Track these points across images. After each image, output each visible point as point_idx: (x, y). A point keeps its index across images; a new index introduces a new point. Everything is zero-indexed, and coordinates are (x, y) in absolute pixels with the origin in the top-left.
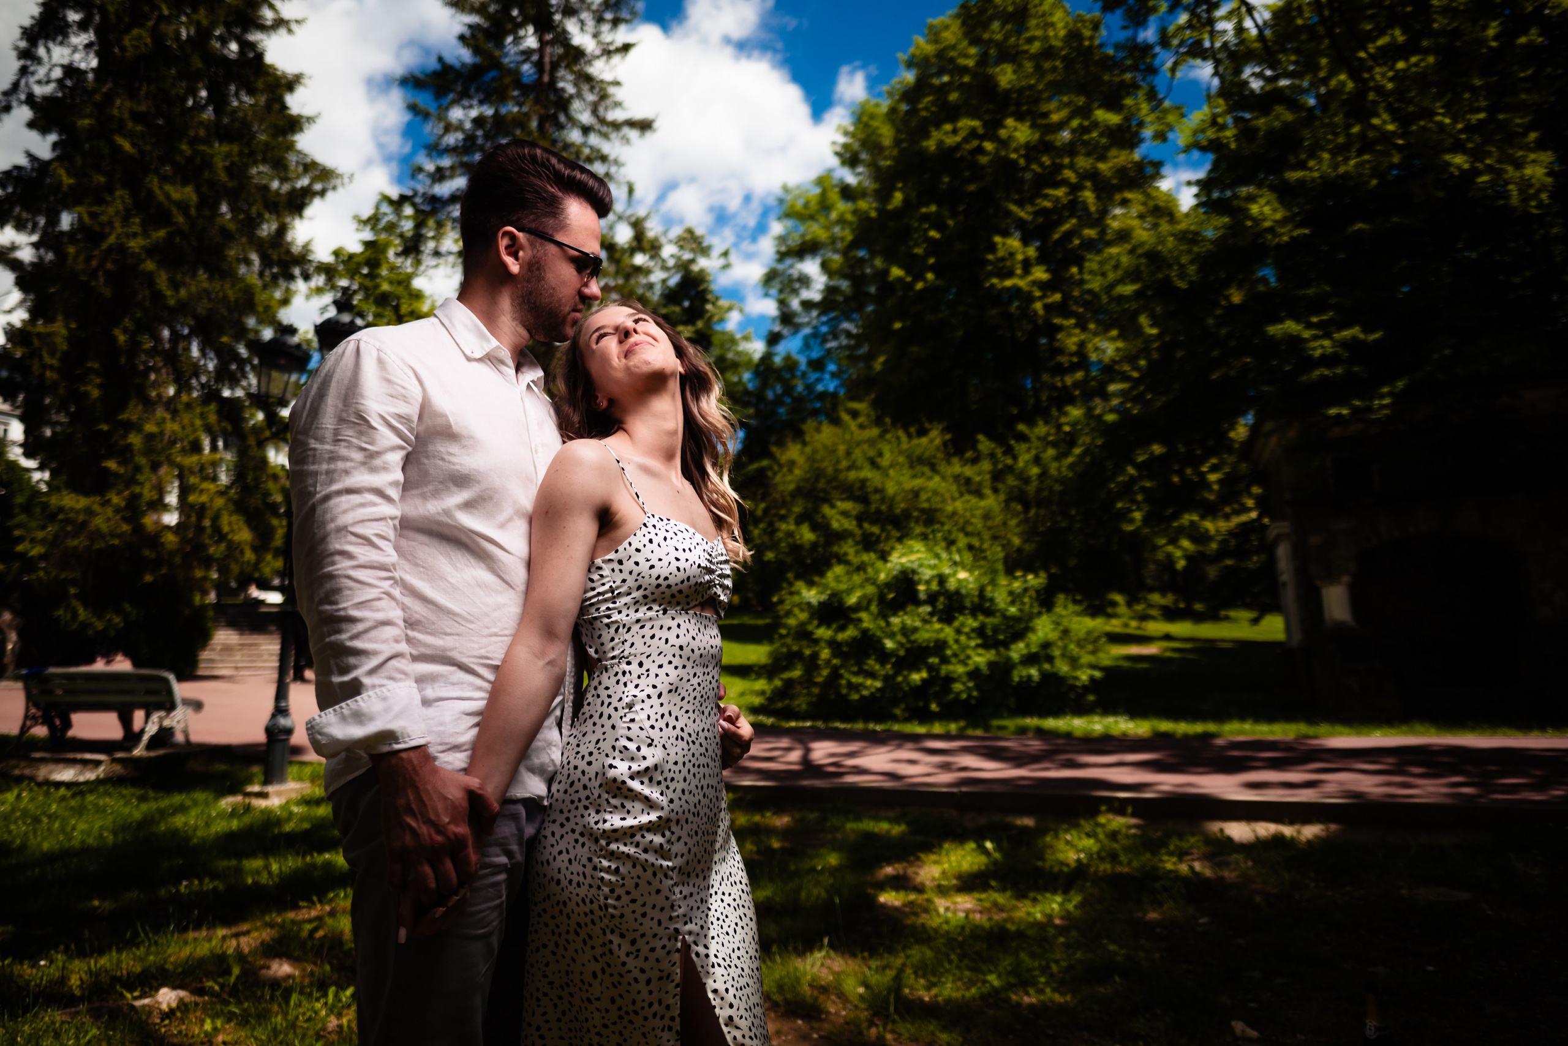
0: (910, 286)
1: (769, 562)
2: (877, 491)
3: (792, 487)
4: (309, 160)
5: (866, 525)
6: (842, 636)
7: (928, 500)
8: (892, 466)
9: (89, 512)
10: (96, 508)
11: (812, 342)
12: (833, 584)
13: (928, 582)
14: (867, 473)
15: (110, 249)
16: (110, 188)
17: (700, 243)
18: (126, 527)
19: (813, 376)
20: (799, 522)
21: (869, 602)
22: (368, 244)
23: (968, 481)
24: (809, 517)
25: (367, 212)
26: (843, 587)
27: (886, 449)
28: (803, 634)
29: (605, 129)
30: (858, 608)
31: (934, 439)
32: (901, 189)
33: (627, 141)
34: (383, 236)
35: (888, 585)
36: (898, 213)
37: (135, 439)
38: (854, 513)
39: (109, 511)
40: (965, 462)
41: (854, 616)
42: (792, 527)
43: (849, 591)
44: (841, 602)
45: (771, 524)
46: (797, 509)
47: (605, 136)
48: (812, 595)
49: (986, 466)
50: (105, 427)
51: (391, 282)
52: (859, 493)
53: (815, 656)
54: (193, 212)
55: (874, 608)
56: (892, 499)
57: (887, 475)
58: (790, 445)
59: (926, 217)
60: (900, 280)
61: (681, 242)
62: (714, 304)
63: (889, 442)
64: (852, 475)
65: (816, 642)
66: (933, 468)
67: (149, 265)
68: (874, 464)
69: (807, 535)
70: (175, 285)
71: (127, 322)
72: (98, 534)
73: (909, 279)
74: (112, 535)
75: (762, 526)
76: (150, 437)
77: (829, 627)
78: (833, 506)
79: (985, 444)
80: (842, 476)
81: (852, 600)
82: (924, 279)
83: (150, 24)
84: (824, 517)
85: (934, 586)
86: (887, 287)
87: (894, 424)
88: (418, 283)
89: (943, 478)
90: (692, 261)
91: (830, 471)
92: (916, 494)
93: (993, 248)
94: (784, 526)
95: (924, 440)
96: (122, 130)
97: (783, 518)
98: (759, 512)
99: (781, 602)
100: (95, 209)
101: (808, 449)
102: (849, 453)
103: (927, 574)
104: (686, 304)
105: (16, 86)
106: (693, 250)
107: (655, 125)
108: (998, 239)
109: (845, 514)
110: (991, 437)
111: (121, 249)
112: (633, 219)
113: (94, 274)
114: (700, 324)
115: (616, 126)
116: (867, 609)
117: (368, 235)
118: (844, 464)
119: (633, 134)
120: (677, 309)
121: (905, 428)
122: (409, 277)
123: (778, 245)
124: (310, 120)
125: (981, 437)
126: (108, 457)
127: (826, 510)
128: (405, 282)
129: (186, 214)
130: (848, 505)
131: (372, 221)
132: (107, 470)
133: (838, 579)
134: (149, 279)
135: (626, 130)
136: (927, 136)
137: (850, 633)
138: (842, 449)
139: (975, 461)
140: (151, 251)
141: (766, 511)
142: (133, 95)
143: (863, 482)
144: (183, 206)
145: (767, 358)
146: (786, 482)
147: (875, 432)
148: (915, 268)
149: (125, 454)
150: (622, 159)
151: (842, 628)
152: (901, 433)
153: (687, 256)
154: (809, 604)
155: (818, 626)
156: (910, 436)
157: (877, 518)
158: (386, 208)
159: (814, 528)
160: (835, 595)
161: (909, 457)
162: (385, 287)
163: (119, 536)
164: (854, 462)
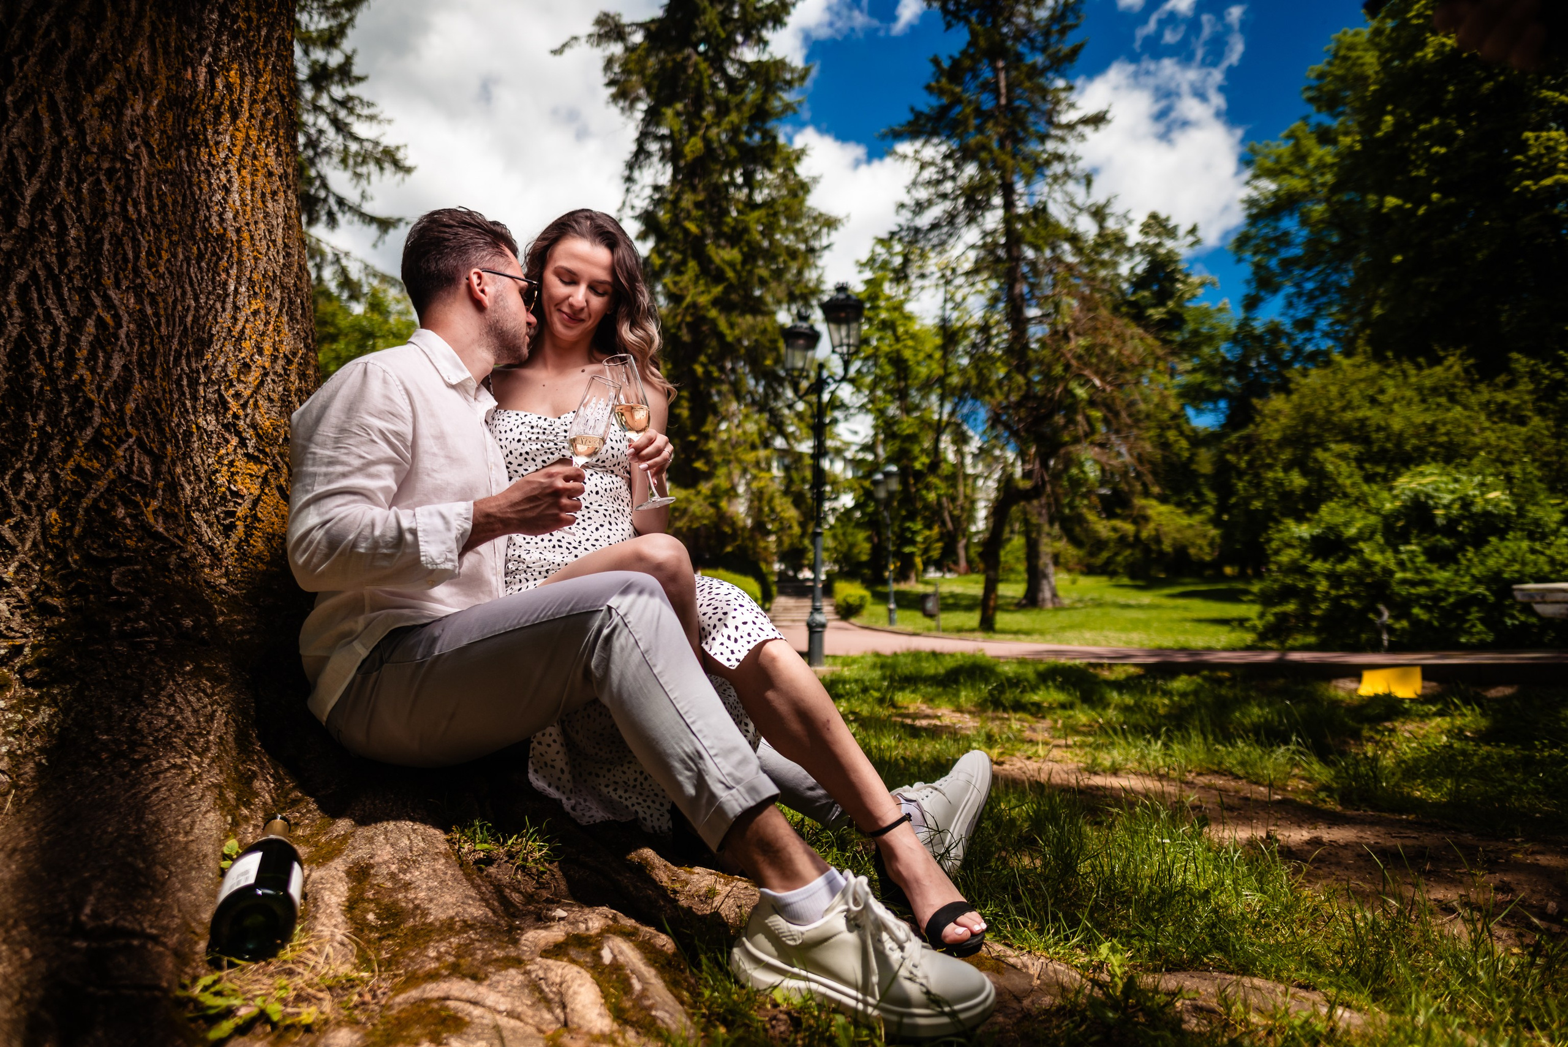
0: (1413, 212)
1: (1257, 510)
2: (1379, 428)
3: (1276, 436)
4: (815, 214)
5: (1367, 466)
6: (1341, 568)
7: (1447, 434)
8: (1395, 400)
9: (688, 500)
10: (692, 498)
11: (1295, 300)
12: (1328, 518)
13: (1447, 507)
14: (1365, 412)
15: (688, 307)
16: (684, 262)
17: (1165, 227)
18: (711, 511)
19: (1300, 338)
20: (1287, 469)
21: (1373, 533)
22: (868, 282)
23: (1502, 407)
24: (1300, 463)
25: (864, 257)
26: (1339, 520)
27: (1389, 384)
28: (1297, 569)
29: (1059, 133)
30: (1360, 537)
31: (1453, 366)
32: (1391, 113)
33: (1082, 137)
34: (880, 273)
35: (1396, 515)
36: (1390, 138)
37: (713, 445)
38: (1352, 454)
39: (700, 499)
40: (1496, 388)
41: (1354, 547)
42: (1281, 475)
43: (1347, 524)
44: (1339, 536)
45: (1257, 475)
46: (1286, 455)
47: (1063, 140)
48: (1304, 530)
49: (1525, 386)
50: (693, 438)
51: (888, 310)
52: (1357, 433)
53: (1311, 590)
54: (739, 267)
55: (1379, 538)
56: (1400, 434)
57: (1391, 411)
58: (1273, 396)
59: (1425, 135)
60: (1397, 209)
61: (1146, 229)
62: (1184, 282)
63: (1392, 377)
64: (1349, 415)
65: (1312, 576)
66: (1452, 399)
67: (713, 313)
68: (1373, 401)
69: (1298, 481)
70: (732, 326)
71: (703, 358)
72: (694, 518)
73: (1408, 206)
74: (703, 517)
75: (1247, 478)
76: (723, 442)
77: (1325, 560)
78: (1326, 450)
79: (1520, 362)
80: (1335, 419)
81: (1352, 531)
82: (1428, 201)
83: (701, 132)
84: (1316, 460)
85: (1456, 510)
86: (1380, 219)
87: (1398, 358)
88: (909, 307)
89: (1466, 407)
90: (1159, 245)
91: (1321, 413)
92: (1432, 428)
93: (1524, 146)
94: (1270, 475)
95: (1438, 369)
96: (689, 217)
97: (1270, 467)
98: (1243, 465)
99: (1269, 540)
100: (677, 279)
101: (1295, 397)
102: (1342, 395)
103: (1447, 498)
104: (1155, 288)
105: (624, 203)
106: (1158, 235)
107: (1109, 116)
108: (1529, 135)
109: (1342, 456)
110: (1528, 353)
111: (694, 305)
112: (1093, 209)
113: (679, 327)
114: (1171, 304)
115: (1070, 127)
116: (1371, 538)
117: (868, 275)
118: (1337, 404)
119: (1088, 130)
120: (1146, 293)
121: (1413, 360)
122: (902, 303)
123: (1249, 208)
124: (815, 180)
125: (1515, 355)
126: (697, 459)
127: (1319, 454)
128: (898, 307)
129: (735, 270)
130: (1346, 447)
131: (871, 262)
132: (696, 469)
133: (1332, 513)
134: (713, 322)
135: (1080, 128)
136: (1423, 44)
137: (1352, 564)
138: (1334, 390)
139: (1509, 385)
140: (715, 302)
141: (1250, 464)
142: (694, 189)
143: (1363, 422)
144: (732, 264)
145: (1244, 324)
146: (1271, 431)
147: (1375, 368)
148: (1413, 191)
149: (706, 455)
150: (1077, 154)
151: (1342, 560)
152: (1407, 366)
153: (1153, 240)
154: (1301, 539)
155: (1313, 560)
156: (1419, 367)
157: (1381, 457)
158: (880, 250)
159: (1305, 473)
160: (1330, 528)
161: (1419, 389)
162: (884, 315)
163: (708, 518)
164: (1350, 402)
